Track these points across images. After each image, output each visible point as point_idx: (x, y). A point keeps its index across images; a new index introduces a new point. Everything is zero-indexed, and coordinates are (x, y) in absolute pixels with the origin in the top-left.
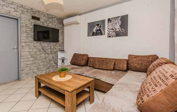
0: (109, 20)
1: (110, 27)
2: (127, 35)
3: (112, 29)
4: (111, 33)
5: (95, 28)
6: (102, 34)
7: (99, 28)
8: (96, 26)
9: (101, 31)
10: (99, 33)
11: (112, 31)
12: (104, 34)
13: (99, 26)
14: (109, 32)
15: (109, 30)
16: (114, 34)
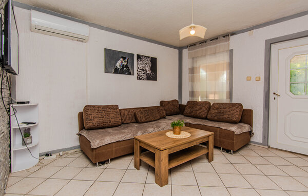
0: (139, 57)
1: (140, 67)
2: (156, 80)
3: (143, 70)
4: (142, 74)
5: (119, 62)
6: (130, 74)
7: (126, 64)
8: (122, 59)
9: (129, 69)
10: (126, 70)
11: (143, 72)
12: (133, 75)
13: (126, 60)
14: (139, 73)
15: (139, 70)
16: (144, 76)
